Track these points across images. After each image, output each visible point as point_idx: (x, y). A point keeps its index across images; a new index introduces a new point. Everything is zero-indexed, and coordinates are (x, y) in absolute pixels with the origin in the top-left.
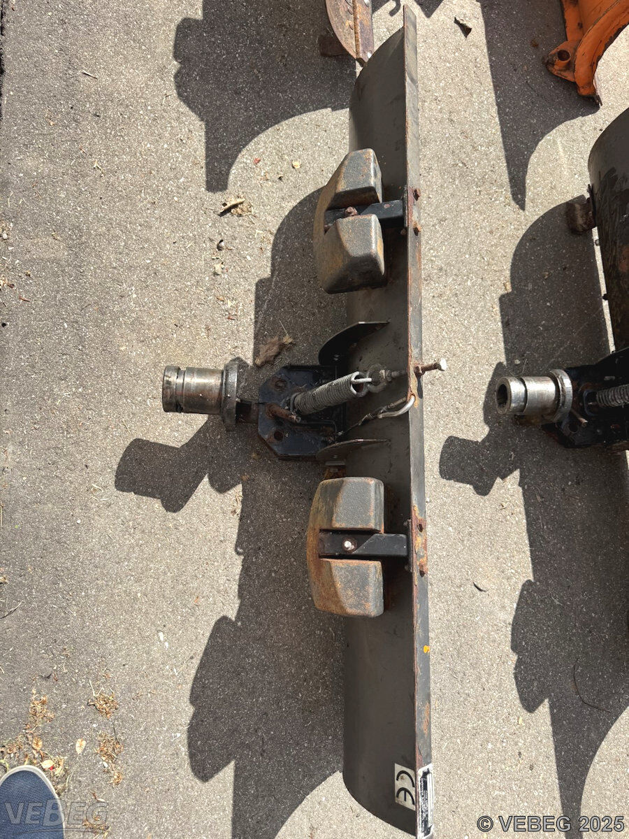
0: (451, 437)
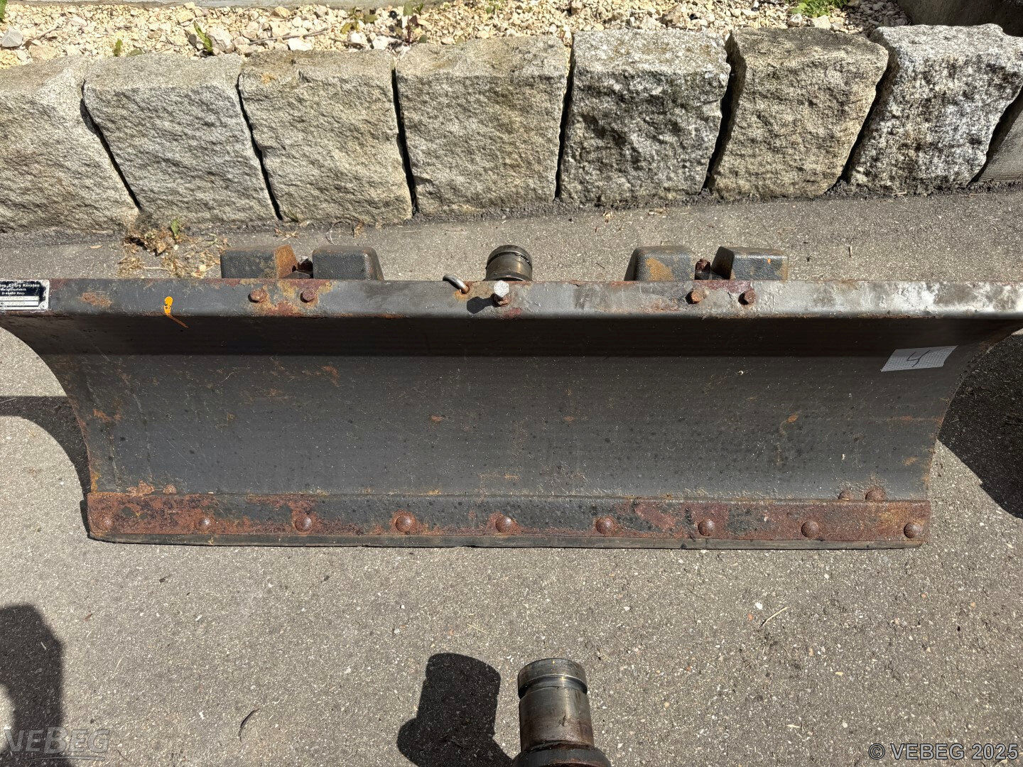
0: (499, 679)
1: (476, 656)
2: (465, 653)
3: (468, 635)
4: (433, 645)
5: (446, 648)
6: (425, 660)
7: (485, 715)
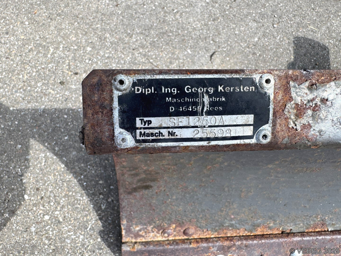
1: (315, 39)
2: (310, 37)
3: (309, 30)
4: (294, 33)
5: (300, 35)
6: (292, 39)
7: (325, 62)
